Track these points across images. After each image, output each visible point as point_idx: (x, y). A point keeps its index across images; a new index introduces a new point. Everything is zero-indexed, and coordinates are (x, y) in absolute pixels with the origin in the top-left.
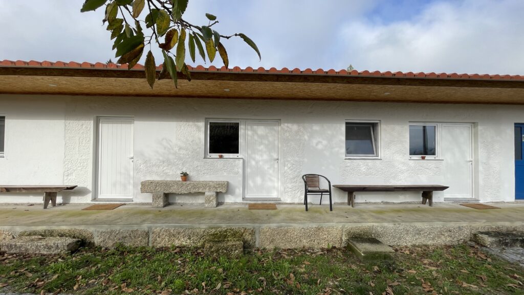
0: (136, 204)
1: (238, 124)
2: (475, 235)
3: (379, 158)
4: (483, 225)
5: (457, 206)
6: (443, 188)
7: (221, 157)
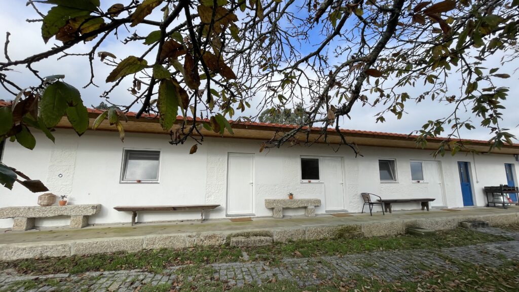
0: (258, 217)
1: (318, 160)
2: (461, 223)
3: (397, 182)
4: (463, 217)
5: (439, 210)
6: (433, 200)
7: (310, 182)
